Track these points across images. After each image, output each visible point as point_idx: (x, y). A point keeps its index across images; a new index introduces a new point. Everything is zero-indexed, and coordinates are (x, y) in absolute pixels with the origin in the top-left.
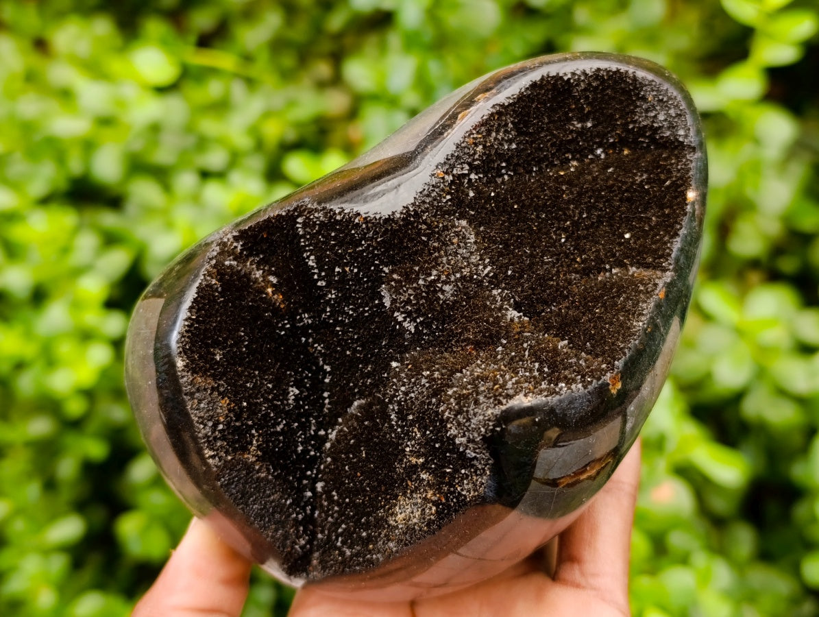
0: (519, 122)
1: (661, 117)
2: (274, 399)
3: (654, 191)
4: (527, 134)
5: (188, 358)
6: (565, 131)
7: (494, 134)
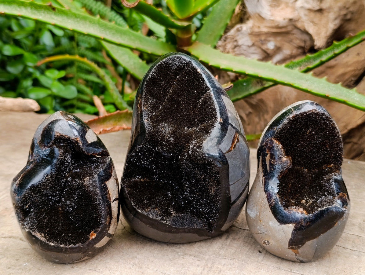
0: (151, 95)
1: (177, 63)
2: (166, 198)
3: (191, 78)
4: (155, 95)
5: (140, 208)
6: (161, 86)
7: (148, 102)
